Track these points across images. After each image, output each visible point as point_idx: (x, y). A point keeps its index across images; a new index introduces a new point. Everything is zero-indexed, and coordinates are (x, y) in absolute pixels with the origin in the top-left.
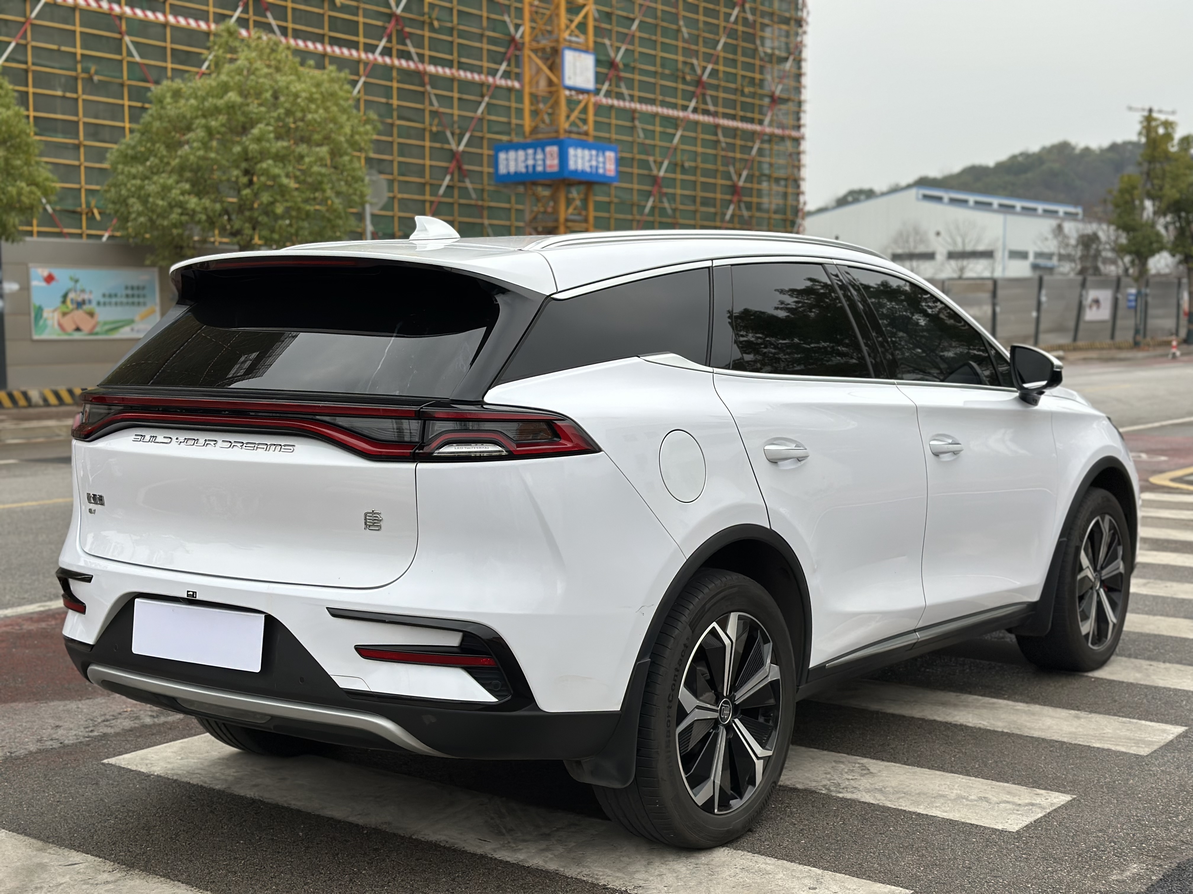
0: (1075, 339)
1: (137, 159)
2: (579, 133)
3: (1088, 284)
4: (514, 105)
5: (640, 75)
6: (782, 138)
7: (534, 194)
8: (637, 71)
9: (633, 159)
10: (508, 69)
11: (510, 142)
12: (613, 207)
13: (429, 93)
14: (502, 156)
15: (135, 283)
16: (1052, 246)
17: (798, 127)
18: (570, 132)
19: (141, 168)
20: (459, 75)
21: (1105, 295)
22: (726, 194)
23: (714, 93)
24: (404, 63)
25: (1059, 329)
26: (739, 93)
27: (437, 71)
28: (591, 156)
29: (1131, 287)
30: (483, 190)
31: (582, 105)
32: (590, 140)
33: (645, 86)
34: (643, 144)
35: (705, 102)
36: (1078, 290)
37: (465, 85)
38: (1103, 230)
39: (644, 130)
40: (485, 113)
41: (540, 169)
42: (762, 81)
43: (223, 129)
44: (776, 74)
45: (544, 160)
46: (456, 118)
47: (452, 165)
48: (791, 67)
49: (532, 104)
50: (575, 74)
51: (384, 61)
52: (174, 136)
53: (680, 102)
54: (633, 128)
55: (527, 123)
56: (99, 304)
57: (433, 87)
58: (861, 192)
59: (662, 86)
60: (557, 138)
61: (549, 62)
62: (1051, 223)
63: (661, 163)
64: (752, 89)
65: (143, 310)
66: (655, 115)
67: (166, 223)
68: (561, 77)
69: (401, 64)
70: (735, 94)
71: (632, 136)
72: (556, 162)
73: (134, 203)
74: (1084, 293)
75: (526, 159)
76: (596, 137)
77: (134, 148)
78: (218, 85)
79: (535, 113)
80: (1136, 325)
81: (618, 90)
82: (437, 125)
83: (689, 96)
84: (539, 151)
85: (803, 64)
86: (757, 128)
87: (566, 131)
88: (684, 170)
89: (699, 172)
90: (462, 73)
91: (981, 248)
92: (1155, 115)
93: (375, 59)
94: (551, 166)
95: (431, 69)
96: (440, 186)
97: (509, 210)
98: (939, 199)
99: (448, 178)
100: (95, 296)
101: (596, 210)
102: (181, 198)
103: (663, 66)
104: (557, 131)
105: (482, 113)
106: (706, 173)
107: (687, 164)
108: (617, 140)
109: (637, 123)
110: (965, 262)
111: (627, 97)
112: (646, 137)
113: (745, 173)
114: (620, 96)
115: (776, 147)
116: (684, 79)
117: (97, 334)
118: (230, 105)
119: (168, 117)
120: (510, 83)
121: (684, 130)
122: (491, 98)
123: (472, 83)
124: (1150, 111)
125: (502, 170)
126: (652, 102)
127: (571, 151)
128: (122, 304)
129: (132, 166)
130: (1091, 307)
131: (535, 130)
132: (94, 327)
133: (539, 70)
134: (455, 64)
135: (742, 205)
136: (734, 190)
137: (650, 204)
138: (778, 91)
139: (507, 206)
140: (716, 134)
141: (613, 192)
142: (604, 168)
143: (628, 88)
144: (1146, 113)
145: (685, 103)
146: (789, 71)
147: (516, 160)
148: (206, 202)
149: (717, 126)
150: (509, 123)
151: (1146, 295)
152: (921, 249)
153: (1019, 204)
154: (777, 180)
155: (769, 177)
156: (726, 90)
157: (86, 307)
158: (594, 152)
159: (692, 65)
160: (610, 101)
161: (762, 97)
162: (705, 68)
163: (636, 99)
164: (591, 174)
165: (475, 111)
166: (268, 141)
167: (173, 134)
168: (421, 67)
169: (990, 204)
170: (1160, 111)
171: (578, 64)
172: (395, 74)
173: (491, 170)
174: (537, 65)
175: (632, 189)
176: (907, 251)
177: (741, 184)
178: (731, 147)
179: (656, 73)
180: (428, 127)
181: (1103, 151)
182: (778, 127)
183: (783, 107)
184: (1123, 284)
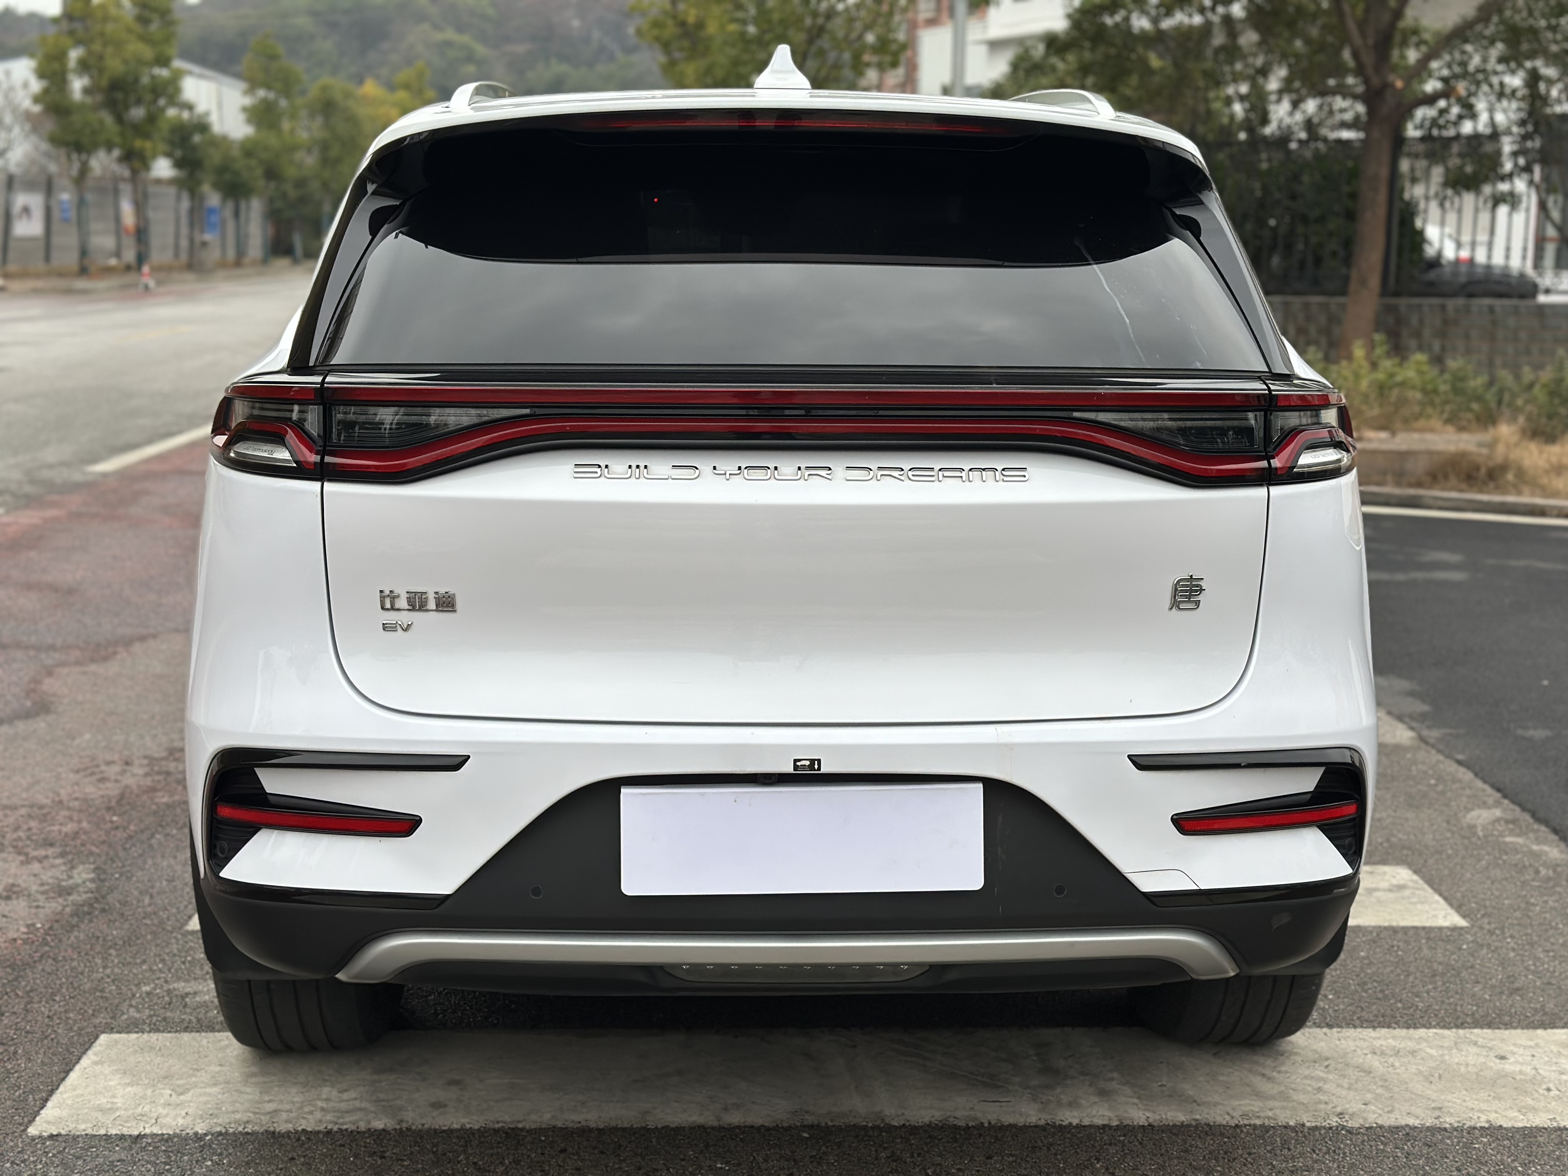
0: (5, 261)
3: (15, 184)
21: (35, 202)
29: (67, 191)
74: (11, 197)
80: (81, 244)
130: (20, 217)
184: (55, 186)
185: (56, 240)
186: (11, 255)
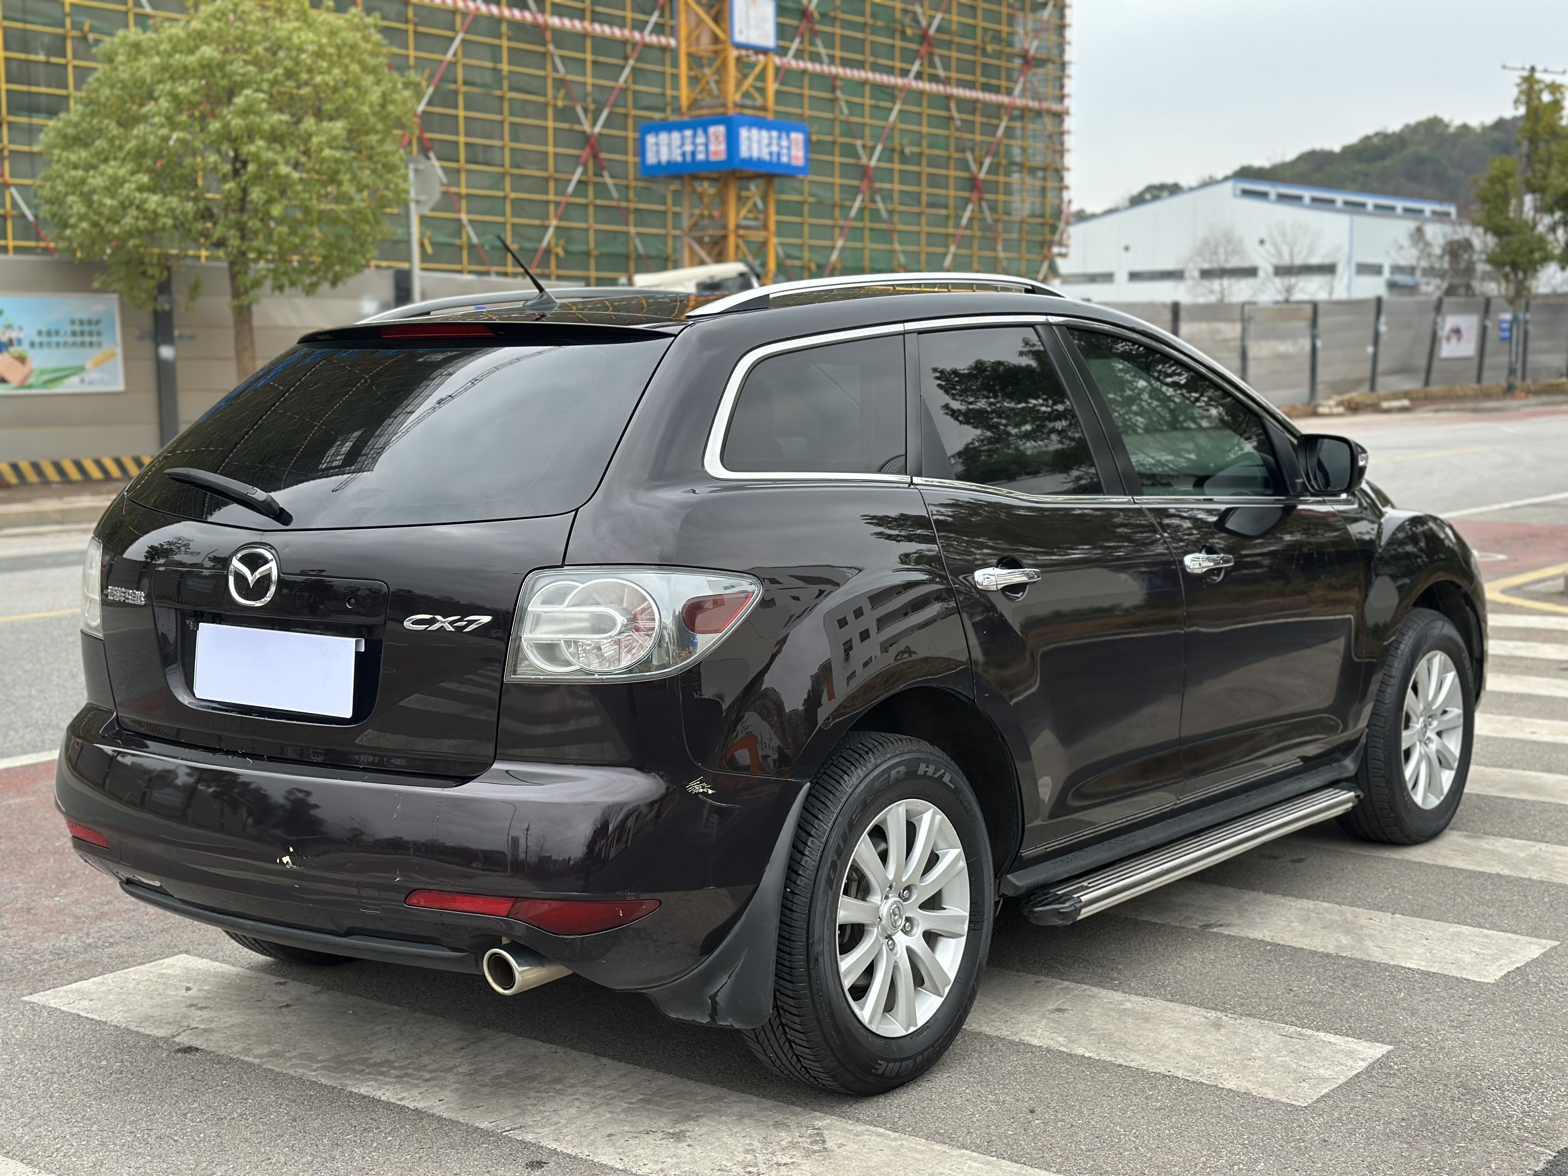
0: (1427, 383)
1: (80, 140)
2: (754, 108)
3: (1445, 307)
4: (669, 70)
5: (842, 28)
6: (1039, 113)
7: (694, 191)
8: (838, 23)
9: (834, 143)
10: (661, 21)
11: (664, 120)
12: (806, 208)
13: (552, 55)
14: (650, 139)
15: (85, 316)
16: (1409, 256)
17: (1062, 98)
18: (742, 106)
19: (84, 154)
20: (594, 29)
21: (1469, 323)
22: (963, 190)
23: (945, 52)
24: (517, 13)
25: (1404, 370)
26: (979, 52)
27: (563, 24)
28: (770, 138)
29: (1505, 311)
30: (627, 187)
31: (757, 70)
32: (770, 116)
33: (848, 43)
34: (847, 122)
35: (932, 65)
36: (1432, 315)
37: (602, 44)
38: (1478, 235)
39: (847, 102)
40: (630, 81)
41: (701, 157)
42: (1011, 34)
43: (197, 98)
44: (1030, 26)
45: (706, 145)
46: (589, 89)
47: (585, 153)
48: (1050, 15)
49: (690, 68)
50: (748, 26)
51: (490, 11)
52: (130, 109)
53: (898, 65)
54: (834, 100)
55: (685, 94)
56: (32, 345)
57: (557, 47)
58: (1162, 187)
59: (873, 42)
60: (724, 114)
61: (714, 11)
62: (1410, 225)
63: (873, 149)
64: (997, 47)
65: (96, 353)
66: (863, 83)
67: (116, 230)
68: (729, 31)
69: (513, 15)
70: (974, 54)
71: (833, 112)
72: (722, 147)
73: (74, 202)
74: (1439, 319)
75: (683, 144)
76: (776, 112)
77: (76, 125)
78: (189, 35)
79: (694, 81)
80: (1510, 363)
81: (813, 49)
82: (564, 99)
83: (909, 57)
84: (700, 132)
85: (1068, 12)
86: (1004, 99)
87: (736, 105)
88: (904, 159)
89: (924, 161)
90: (597, 27)
91: (1315, 260)
92: (1538, 75)
93: (478, 9)
94: (716, 153)
95: (555, 21)
96: (569, 181)
97: (665, 213)
98: (1264, 195)
99: (579, 170)
100: (28, 334)
101: (778, 212)
102: (137, 195)
103: (874, 16)
104: (724, 105)
105: (626, 82)
106: (933, 162)
107: (908, 150)
108: (811, 117)
109: (839, 94)
110: (1293, 280)
111: (826, 59)
112: (851, 114)
113: (987, 161)
114: (815, 57)
115: (1030, 126)
116: (903, 32)
117: (30, 387)
118: (205, 62)
119: (122, 81)
120: (663, 40)
121: (903, 103)
122: (637, 60)
123: (612, 40)
124: (1533, 69)
125: (651, 159)
126: (860, 65)
127: (744, 133)
128: (65, 344)
129: (73, 152)
130: (1448, 339)
131: (694, 104)
132: (26, 377)
133: (700, 21)
134: (588, 14)
135: (984, 205)
136: (974, 184)
137: (857, 204)
138: (1033, 47)
139: (661, 208)
140: (948, 109)
141: (806, 188)
142: (789, 155)
143: (826, 46)
144: (1525, 74)
145: (906, 66)
146: (1048, 22)
147: (669, 145)
148: (173, 201)
149: (949, 97)
150: (663, 95)
151: (1526, 322)
152: (1234, 262)
153: (1370, 201)
154: (1032, 171)
155: (1021, 166)
156: (961, 48)
157: (15, 350)
158: (775, 134)
159: (915, 13)
160: (802, 65)
161: (1010, 57)
162: (932, 17)
163: (837, 61)
164: (770, 163)
165: (616, 79)
166: (259, 113)
167: (128, 105)
168: (540, 18)
169: (1332, 202)
170: (1546, 71)
171: (752, 13)
172: (504, 28)
173: (637, 159)
174: (697, 15)
175: (833, 184)
176: (1215, 265)
177: (982, 175)
178: (969, 126)
179: (865, 25)
180: (552, 102)
181: (1485, 129)
182: (1033, 99)
183: (1040, 71)
184: (1493, 308)
185: (1488, 360)
186: (1434, 376)
